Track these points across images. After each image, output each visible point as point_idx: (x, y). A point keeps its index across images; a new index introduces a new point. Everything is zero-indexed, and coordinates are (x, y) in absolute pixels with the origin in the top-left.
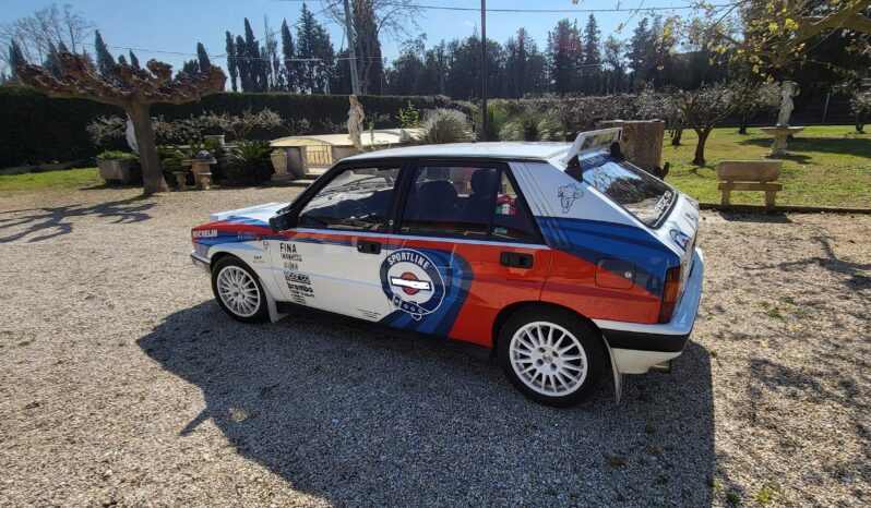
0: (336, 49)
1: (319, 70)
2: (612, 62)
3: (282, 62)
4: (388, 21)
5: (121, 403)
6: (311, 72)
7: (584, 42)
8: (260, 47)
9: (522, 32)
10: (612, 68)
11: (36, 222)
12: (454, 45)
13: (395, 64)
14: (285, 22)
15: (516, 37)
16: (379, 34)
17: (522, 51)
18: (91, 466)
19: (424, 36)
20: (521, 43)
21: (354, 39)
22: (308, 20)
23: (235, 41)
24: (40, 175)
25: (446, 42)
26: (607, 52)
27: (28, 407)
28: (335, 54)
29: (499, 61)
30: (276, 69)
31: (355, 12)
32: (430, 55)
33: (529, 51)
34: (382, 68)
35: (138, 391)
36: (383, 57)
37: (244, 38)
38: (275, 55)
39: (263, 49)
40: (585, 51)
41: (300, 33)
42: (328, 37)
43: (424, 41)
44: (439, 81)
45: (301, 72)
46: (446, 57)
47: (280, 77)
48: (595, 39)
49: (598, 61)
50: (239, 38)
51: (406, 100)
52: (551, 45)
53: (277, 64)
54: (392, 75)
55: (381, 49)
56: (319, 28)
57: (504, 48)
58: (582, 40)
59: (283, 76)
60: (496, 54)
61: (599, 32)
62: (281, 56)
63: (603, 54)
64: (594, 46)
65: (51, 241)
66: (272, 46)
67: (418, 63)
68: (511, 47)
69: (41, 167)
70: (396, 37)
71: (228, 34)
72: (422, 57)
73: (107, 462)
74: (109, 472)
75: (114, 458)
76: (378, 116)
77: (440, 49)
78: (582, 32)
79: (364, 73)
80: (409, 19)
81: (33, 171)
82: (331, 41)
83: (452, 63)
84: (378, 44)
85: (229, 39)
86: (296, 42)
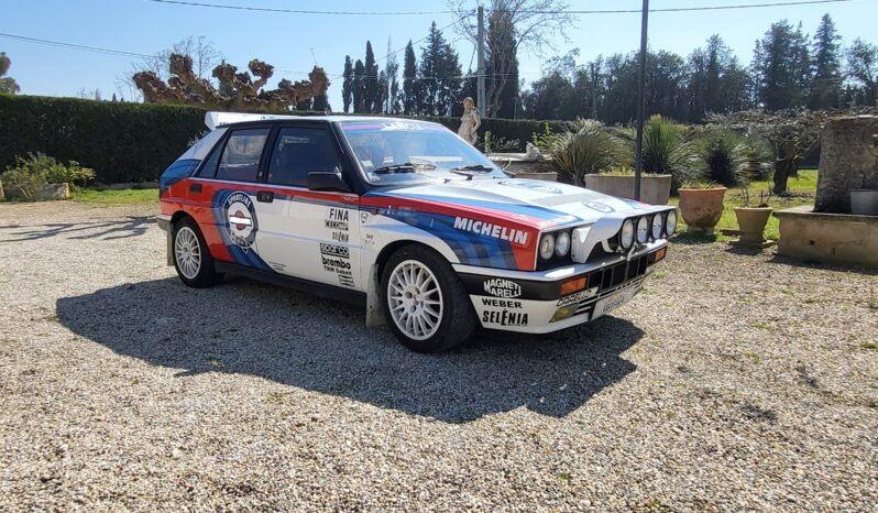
0: (464, 71)
1: (441, 96)
2: (862, 77)
3: (401, 87)
4: (531, 34)
5: (112, 383)
6: (432, 98)
7: (813, 51)
8: (379, 71)
9: (715, 41)
10: (860, 84)
11: (117, 226)
12: (615, 61)
13: (535, 85)
14: (410, 43)
15: (704, 47)
16: (518, 50)
17: (713, 65)
18: (51, 437)
19: (576, 52)
20: (713, 54)
21: (486, 57)
22: (436, 39)
23: (354, 66)
24: (139, 191)
25: (604, 58)
26: (852, 63)
27: (25, 373)
28: (463, 77)
29: (678, 78)
30: (394, 94)
31: (491, 27)
32: (581, 75)
33: (725, 64)
34: (518, 90)
35: (135, 374)
36: (520, 78)
37: (364, 62)
38: (394, 80)
39: (382, 73)
40: (814, 63)
41: (425, 54)
42: (457, 57)
43: (575, 57)
44: (591, 105)
45: (420, 97)
46: (602, 76)
47: (397, 103)
48: (832, 47)
49: (838, 75)
50: (359, 63)
51: (543, 126)
52: (759, 57)
53: (395, 87)
54: (529, 99)
55: (519, 68)
56: (448, 47)
57: (686, 62)
58: (810, 49)
59: (400, 102)
60: (674, 70)
61: (839, 37)
62: (401, 80)
63: (844, 64)
64: (831, 57)
65: (122, 241)
66: (392, 69)
67: (566, 83)
68: (697, 60)
69: (142, 184)
70: (538, 53)
71: (348, 58)
72: (570, 76)
73: (68, 436)
74: (65, 447)
75: (77, 434)
76: (505, 142)
77: (595, 66)
78: (810, 38)
79: (494, 96)
80: (558, 32)
81: (134, 188)
82: (460, 61)
83: (610, 83)
84: (517, 63)
85: (348, 65)
86: (419, 64)
